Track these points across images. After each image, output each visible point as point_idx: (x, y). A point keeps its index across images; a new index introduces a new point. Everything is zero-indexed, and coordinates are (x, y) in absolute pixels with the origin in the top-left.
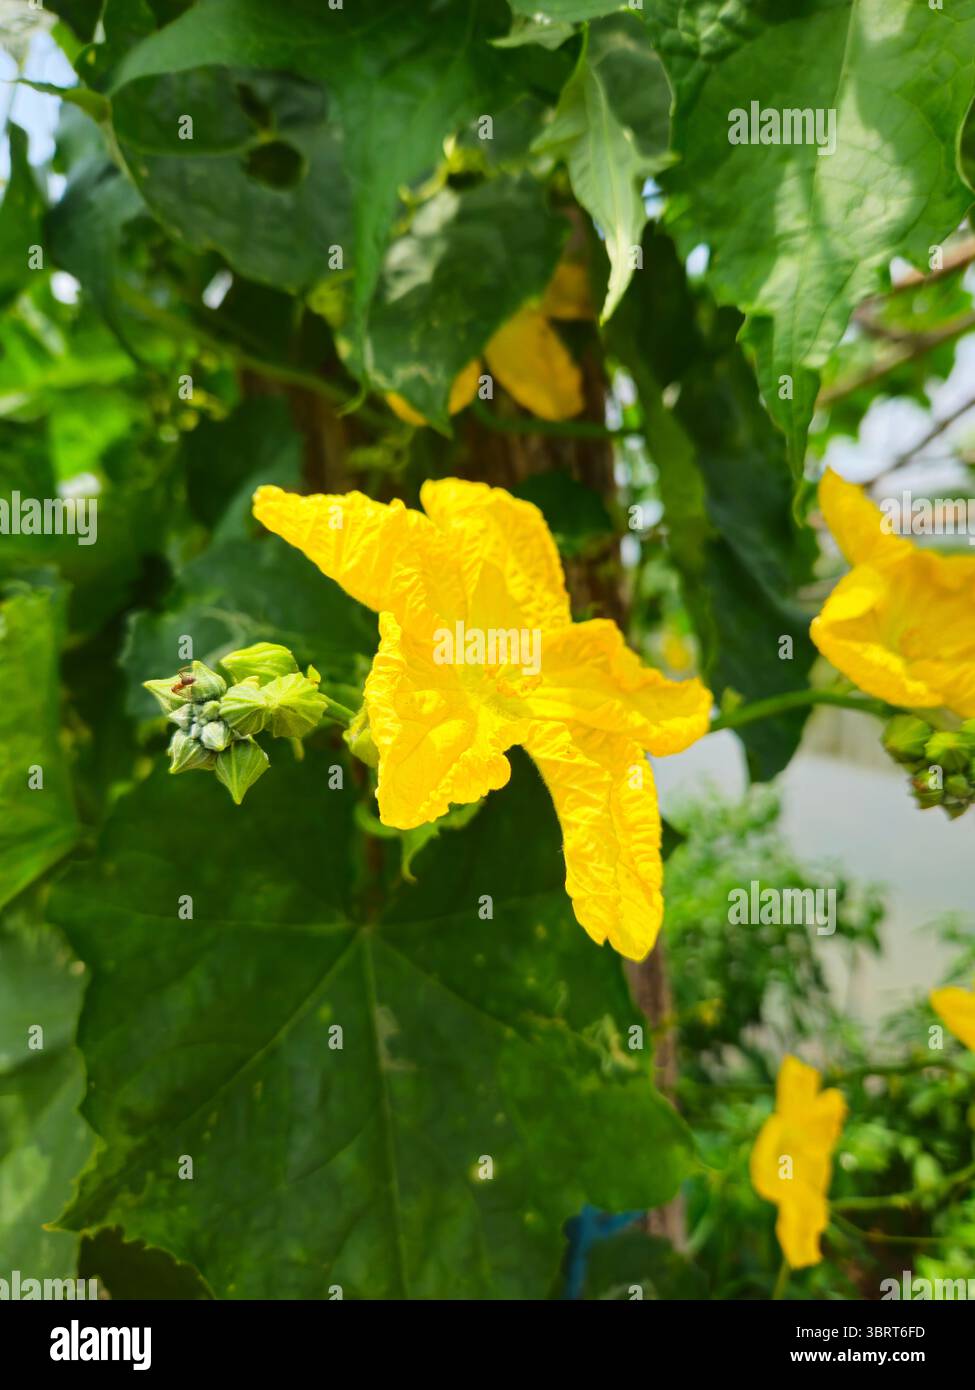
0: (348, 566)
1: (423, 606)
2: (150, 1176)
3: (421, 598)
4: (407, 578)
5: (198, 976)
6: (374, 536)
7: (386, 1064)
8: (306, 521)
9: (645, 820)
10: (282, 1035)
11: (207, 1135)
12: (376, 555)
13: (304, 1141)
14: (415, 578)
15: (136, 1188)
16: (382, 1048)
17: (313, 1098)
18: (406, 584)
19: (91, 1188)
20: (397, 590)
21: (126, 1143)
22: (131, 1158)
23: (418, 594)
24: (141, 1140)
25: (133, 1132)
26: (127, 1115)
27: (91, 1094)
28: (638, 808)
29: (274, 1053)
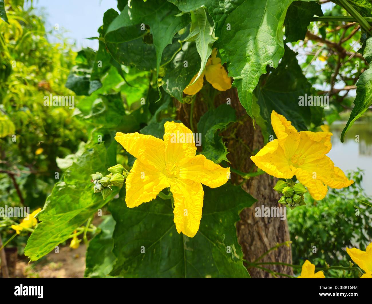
0: (130, 150)
1: (144, 158)
2: (129, 267)
3: (144, 156)
4: (141, 152)
5: (141, 224)
6: (135, 143)
7: (185, 248)
8: (123, 140)
9: (197, 205)
10: (160, 239)
11: (142, 260)
12: (135, 148)
13: (164, 263)
14: (143, 152)
15: (126, 269)
16: (185, 244)
17: (166, 254)
18: (141, 154)
19: (116, 268)
20: (139, 155)
21: (124, 259)
22: (125, 263)
23: (143, 156)
24: (128, 259)
25: (126, 257)
26: (124, 253)
27: (115, 248)
28: (197, 202)
29: (158, 243)
